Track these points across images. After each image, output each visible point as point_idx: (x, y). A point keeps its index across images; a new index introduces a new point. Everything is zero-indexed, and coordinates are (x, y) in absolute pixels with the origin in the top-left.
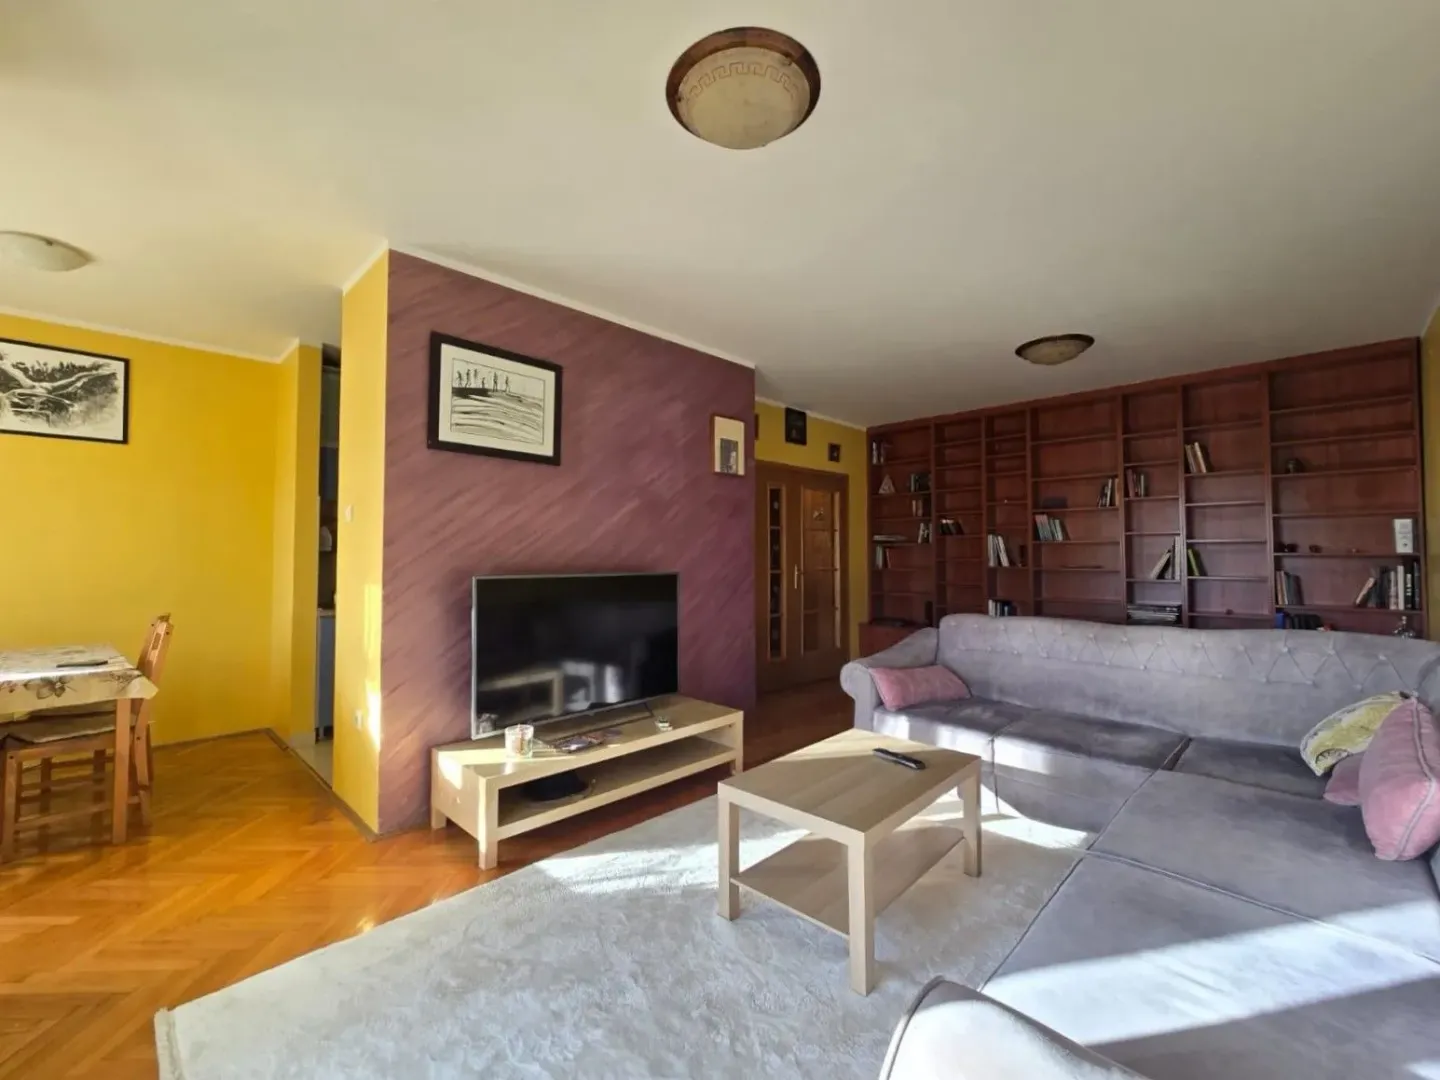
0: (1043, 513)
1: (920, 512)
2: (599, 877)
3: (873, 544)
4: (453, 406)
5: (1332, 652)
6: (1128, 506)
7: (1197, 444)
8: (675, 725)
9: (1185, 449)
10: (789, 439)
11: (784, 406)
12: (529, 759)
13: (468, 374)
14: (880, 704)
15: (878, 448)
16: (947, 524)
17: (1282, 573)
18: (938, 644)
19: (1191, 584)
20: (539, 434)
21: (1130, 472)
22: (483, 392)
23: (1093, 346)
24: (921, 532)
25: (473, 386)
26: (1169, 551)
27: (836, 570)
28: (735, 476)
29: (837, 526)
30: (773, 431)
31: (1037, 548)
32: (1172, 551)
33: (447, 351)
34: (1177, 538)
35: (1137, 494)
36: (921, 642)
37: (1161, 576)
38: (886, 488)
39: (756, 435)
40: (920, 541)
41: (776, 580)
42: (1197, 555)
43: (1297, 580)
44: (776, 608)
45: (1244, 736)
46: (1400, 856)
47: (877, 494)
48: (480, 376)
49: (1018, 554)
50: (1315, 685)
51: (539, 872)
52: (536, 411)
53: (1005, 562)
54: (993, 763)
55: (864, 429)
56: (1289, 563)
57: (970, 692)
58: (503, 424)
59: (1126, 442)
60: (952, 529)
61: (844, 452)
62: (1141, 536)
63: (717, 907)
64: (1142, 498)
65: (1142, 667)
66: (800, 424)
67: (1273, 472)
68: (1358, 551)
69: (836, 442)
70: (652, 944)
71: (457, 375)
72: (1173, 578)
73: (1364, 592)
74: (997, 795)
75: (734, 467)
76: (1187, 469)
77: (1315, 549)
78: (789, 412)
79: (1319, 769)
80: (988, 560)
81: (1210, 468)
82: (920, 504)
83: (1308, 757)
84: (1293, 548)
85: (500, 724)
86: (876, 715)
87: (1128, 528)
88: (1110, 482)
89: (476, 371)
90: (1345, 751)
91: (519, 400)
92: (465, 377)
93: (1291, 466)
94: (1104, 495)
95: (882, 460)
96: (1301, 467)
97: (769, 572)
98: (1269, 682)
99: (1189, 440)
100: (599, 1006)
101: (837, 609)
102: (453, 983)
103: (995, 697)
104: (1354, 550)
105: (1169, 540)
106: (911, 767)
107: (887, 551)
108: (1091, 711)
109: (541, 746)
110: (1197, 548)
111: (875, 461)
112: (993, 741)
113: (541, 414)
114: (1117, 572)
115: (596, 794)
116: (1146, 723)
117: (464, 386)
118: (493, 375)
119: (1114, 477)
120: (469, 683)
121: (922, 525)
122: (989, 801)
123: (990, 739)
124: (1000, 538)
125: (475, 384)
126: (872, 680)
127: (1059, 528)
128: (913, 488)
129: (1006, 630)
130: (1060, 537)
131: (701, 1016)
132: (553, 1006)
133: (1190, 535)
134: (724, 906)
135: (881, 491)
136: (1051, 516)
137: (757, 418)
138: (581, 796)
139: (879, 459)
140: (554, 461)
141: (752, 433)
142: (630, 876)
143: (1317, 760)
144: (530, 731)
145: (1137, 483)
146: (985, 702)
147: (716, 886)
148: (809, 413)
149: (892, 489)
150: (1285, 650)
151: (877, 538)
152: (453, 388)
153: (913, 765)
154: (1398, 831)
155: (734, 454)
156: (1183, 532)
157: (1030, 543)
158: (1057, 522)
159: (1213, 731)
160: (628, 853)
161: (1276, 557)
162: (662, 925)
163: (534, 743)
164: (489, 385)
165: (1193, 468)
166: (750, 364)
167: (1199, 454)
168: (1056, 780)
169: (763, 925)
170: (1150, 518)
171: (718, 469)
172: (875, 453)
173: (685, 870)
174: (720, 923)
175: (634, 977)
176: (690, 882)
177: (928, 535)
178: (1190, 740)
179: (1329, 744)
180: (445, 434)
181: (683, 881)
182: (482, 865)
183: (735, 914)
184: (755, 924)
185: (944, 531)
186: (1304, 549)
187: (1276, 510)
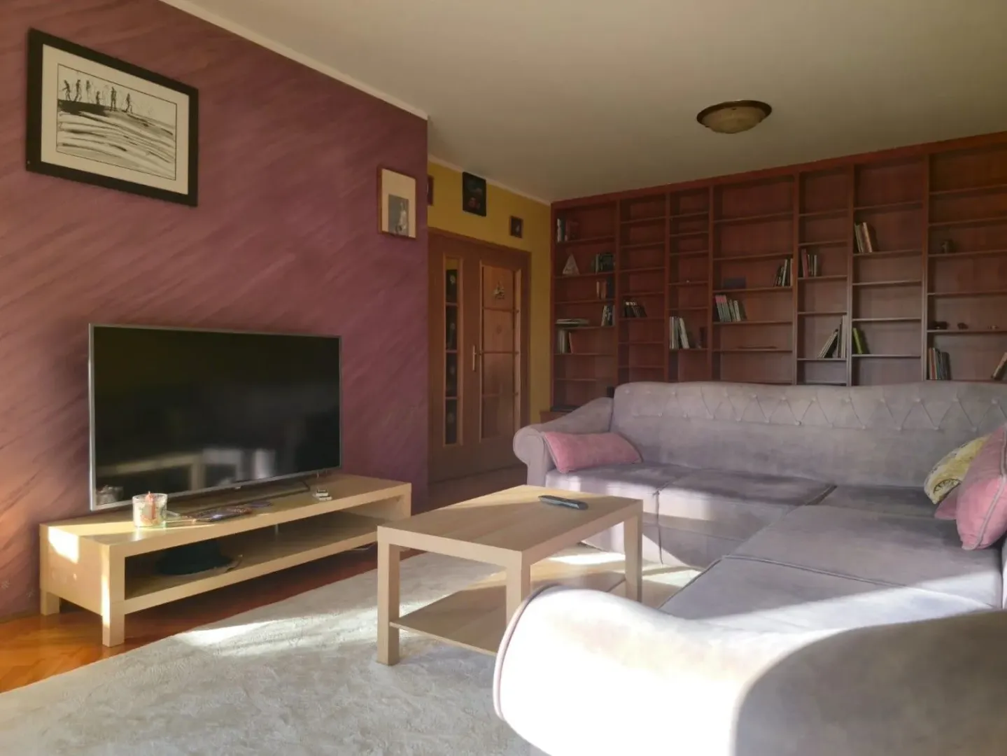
0: (722, 294)
1: (604, 295)
2: (246, 642)
3: (555, 328)
4: (59, 123)
5: (956, 400)
6: (801, 285)
7: (865, 224)
8: (335, 496)
9: (854, 227)
10: (467, 208)
11: (461, 171)
12: (163, 528)
13: (78, 85)
14: (552, 467)
15: (563, 226)
16: (630, 306)
17: (934, 349)
18: (612, 414)
19: (856, 362)
20: (171, 167)
21: (804, 251)
22: (97, 109)
23: (770, 116)
24: (604, 315)
25: (84, 100)
26: (837, 330)
27: (517, 353)
28: (406, 238)
29: (518, 307)
30: (449, 195)
31: (716, 329)
32: (839, 330)
33: (51, 55)
34: (844, 317)
35: (810, 274)
36: (594, 410)
37: (829, 354)
38: (570, 268)
39: (430, 200)
40: (603, 324)
41: (452, 360)
42: (862, 335)
43: (946, 356)
44: (452, 392)
45: (881, 481)
46: (979, 545)
47: (561, 274)
48: (93, 90)
49: (700, 336)
50: (941, 430)
51: (176, 643)
52: (165, 139)
53: (686, 345)
54: (657, 516)
55: (548, 203)
56: (941, 341)
57: (641, 456)
58: (124, 150)
59: (802, 222)
60: (635, 311)
61: (526, 229)
62: (813, 315)
63: (375, 657)
64: (815, 277)
65: (797, 424)
66: (479, 190)
67: (930, 252)
68: (996, 328)
69: (518, 215)
70: (305, 691)
71: (65, 86)
72: (839, 356)
73: (1000, 367)
74: (660, 546)
75: (404, 227)
76: (856, 249)
77: (962, 326)
78: (467, 177)
79: (934, 498)
80: (669, 342)
81: (875, 249)
82: (604, 284)
83: (929, 490)
84: (944, 325)
85: (126, 495)
86: (548, 478)
87: (801, 307)
88: (786, 261)
89: (88, 83)
90: (956, 480)
91: (145, 123)
92: (73, 88)
93: (945, 247)
94: (779, 275)
95: (566, 238)
96: (953, 248)
97: (445, 352)
98: (903, 430)
99: (858, 221)
100: (244, 744)
101: (517, 394)
102: (74, 740)
103: (664, 460)
104: (994, 327)
105: (837, 319)
106: (573, 508)
107: (570, 334)
108: (751, 467)
109: (176, 517)
110: (863, 327)
111: (559, 239)
112: (658, 493)
113: (172, 143)
114: (790, 352)
115: (243, 567)
116: (799, 475)
117: (72, 99)
118: (111, 90)
119: (789, 257)
120: (85, 430)
121: (605, 308)
122: (650, 547)
123: (655, 491)
124: (681, 320)
125: (87, 98)
126: (544, 442)
127: (737, 308)
128: (597, 269)
129: (676, 395)
130: (738, 318)
131: (354, 741)
132: (192, 748)
133: (856, 314)
134: (384, 652)
135: (564, 272)
136: (730, 296)
137: (430, 180)
138: (225, 569)
139: (563, 238)
140: (190, 200)
141: (426, 195)
142: (282, 640)
143: (935, 490)
144: (163, 499)
145: (810, 263)
146: (655, 465)
147: (375, 641)
148: (489, 182)
149: (577, 269)
150: (918, 400)
151: (560, 321)
152: (59, 101)
153: (576, 506)
154: (978, 523)
155: (404, 213)
156: (849, 311)
157: (710, 324)
158: (736, 303)
159: (856, 478)
160: (280, 621)
161: (929, 334)
162: (316, 675)
163: (166, 512)
164: (106, 102)
165: (861, 248)
166: (423, 115)
167: (867, 234)
168: (715, 526)
169: (423, 667)
170: (820, 300)
171: (385, 228)
172: (559, 230)
173: (343, 631)
174: (378, 668)
175: (284, 718)
176: (346, 639)
177: (611, 317)
178: (835, 487)
179: (945, 476)
180: (49, 154)
181: (341, 639)
182: (106, 641)
183: (395, 658)
184: (414, 667)
185: (626, 313)
186: (953, 327)
187: (931, 288)
